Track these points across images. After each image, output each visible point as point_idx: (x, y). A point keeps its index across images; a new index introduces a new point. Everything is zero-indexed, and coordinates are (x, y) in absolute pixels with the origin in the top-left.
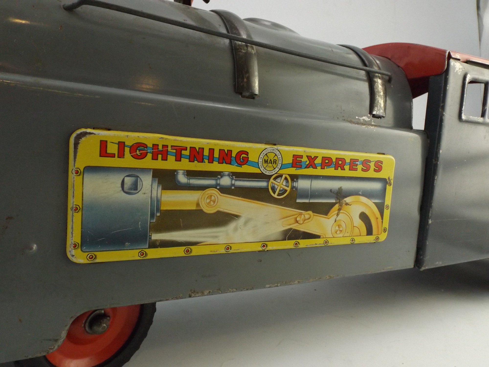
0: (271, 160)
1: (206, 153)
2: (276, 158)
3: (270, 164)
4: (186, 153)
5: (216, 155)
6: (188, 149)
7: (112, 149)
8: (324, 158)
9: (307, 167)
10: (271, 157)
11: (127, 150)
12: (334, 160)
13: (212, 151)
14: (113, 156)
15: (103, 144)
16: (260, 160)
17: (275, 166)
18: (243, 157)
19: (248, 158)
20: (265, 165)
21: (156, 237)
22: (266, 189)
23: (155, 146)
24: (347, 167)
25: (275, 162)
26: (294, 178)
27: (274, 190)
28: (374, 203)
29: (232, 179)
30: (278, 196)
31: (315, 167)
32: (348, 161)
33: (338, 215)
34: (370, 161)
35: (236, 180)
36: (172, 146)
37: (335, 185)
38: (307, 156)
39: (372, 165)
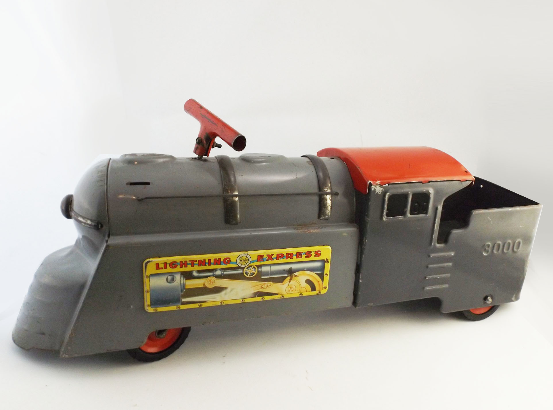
0: (244, 260)
1: (207, 261)
2: (247, 258)
3: (244, 262)
4: (197, 263)
5: (212, 261)
6: (198, 261)
7: (161, 266)
8: (278, 255)
9: (267, 260)
10: (244, 258)
11: (168, 265)
12: (285, 255)
13: (210, 260)
14: (162, 268)
15: (157, 265)
16: (238, 261)
17: (246, 262)
18: (227, 261)
19: (230, 261)
20: (241, 262)
21: (184, 300)
22: (242, 274)
23: (181, 262)
24: (294, 257)
25: (247, 260)
26: (259, 266)
27: (247, 274)
28: (316, 274)
29: (222, 271)
30: (249, 276)
31: (273, 259)
32: (295, 254)
33: (290, 282)
34: (311, 252)
35: (224, 272)
36: (189, 261)
37: (287, 267)
38: (267, 255)
39: (313, 254)
